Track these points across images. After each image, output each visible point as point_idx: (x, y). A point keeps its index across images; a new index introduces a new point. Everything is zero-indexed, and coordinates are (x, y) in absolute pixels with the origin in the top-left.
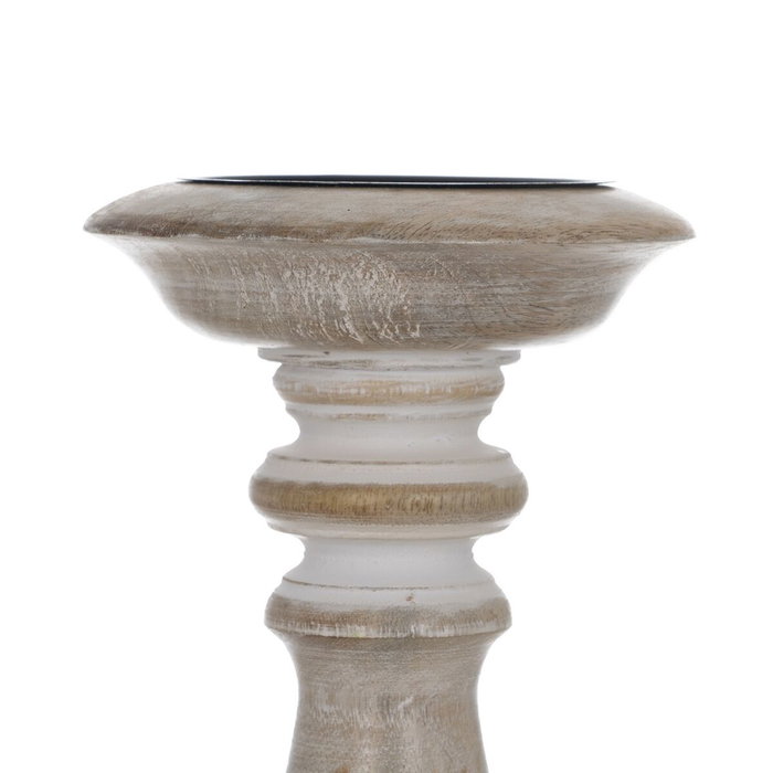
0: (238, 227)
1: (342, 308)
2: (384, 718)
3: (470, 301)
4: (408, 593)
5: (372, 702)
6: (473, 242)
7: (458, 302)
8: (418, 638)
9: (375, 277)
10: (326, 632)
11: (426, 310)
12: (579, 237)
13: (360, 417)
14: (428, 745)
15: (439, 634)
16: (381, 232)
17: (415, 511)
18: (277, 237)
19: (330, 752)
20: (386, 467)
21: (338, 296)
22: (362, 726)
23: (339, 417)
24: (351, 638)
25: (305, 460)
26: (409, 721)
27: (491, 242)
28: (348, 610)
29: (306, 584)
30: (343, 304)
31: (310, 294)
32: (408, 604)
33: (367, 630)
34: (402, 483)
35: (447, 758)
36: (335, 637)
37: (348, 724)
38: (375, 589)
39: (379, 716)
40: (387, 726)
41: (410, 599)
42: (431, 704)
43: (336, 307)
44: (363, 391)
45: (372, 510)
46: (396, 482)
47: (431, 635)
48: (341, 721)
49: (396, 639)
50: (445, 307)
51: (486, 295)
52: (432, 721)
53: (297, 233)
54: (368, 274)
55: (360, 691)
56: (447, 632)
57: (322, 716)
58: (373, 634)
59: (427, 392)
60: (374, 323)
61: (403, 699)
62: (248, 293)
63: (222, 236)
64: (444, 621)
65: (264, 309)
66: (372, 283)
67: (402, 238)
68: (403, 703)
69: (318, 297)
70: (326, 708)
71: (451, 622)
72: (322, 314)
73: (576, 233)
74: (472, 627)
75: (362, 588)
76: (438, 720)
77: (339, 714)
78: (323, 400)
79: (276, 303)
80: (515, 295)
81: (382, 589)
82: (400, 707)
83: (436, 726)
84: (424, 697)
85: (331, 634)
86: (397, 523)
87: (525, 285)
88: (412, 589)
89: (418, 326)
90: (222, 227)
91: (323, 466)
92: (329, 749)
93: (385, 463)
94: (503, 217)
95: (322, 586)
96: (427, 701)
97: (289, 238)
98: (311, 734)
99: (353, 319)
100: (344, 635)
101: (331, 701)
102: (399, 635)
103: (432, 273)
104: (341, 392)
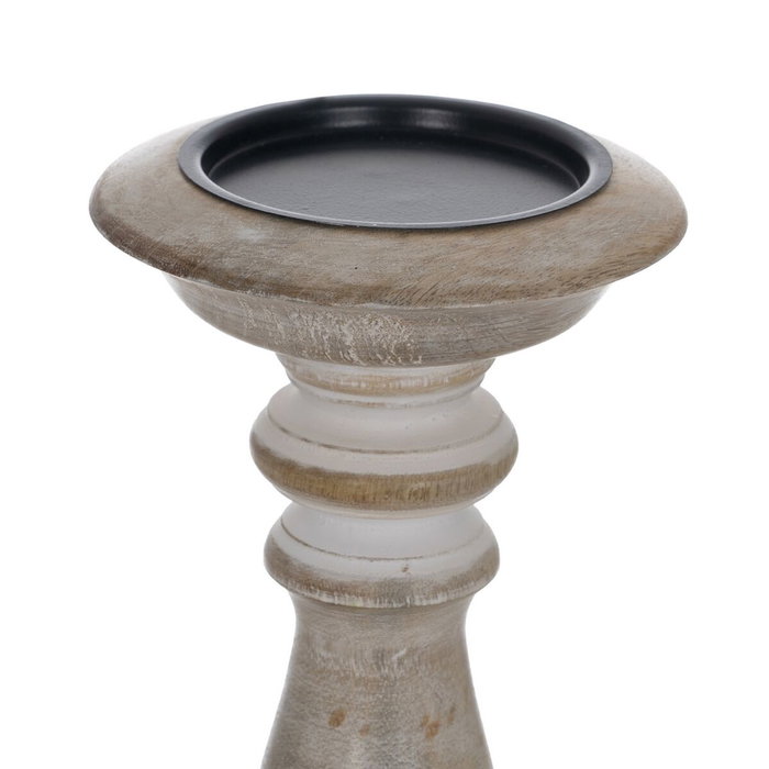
0: (247, 280)
1: (347, 344)
2: (379, 669)
3: (471, 336)
4: (403, 563)
5: (368, 654)
6: (477, 305)
7: (460, 338)
8: (413, 606)
9: (381, 324)
10: (325, 598)
11: (429, 346)
12: (579, 286)
13: (359, 404)
14: (420, 691)
15: (432, 602)
16: (387, 298)
17: (413, 498)
18: (286, 298)
19: (326, 695)
20: (385, 456)
21: (343, 335)
22: (357, 675)
23: (340, 402)
24: (349, 607)
25: (306, 440)
26: (402, 671)
27: (495, 303)
28: (346, 580)
29: (306, 545)
30: (349, 341)
31: (316, 331)
32: (404, 575)
33: (364, 601)
34: (400, 473)
35: (437, 699)
36: (333, 604)
37: (345, 671)
38: (372, 560)
39: (374, 666)
40: (382, 676)
41: (405, 570)
42: (423, 653)
43: (341, 342)
44: (363, 385)
45: (371, 498)
46: (395, 473)
47: (425, 603)
48: (338, 668)
49: (392, 608)
50: (448, 343)
51: (487, 330)
52: (424, 667)
53: (306, 295)
54: (374, 322)
55: (356, 644)
56: (441, 599)
57: (319, 659)
58: (370, 604)
59: (426, 385)
60: (378, 355)
61: (397, 651)
62: (256, 321)
63: (232, 287)
64: (438, 589)
65: (270, 334)
66: (377, 328)
67: (409, 303)
68: (397, 655)
69: (325, 333)
70: (324, 653)
71: (444, 589)
72: (327, 345)
73: (575, 282)
74: (464, 589)
75: (360, 558)
76: (430, 666)
77: (336, 661)
78: (325, 386)
79: (282, 332)
80: (514, 326)
81: (380, 559)
82: (395, 658)
83: (427, 673)
84: (417, 649)
85: (330, 600)
86: (395, 510)
87: (525, 318)
88: (407, 559)
89: (420, 357)
90: (232, 278)
91: (323, 449)
92: (326, 692)
93: (383, 452)
94: (505, 272)
95: (322, 551)
96: (420, 651)
97: (298, 299)
98: (308, 672)
99: (358, 352)
100: (343, 603)
101: (328, 647)
102: (395, 605)
103: (436, 321)
104: (342, 383)
